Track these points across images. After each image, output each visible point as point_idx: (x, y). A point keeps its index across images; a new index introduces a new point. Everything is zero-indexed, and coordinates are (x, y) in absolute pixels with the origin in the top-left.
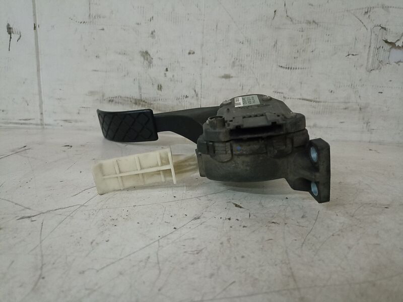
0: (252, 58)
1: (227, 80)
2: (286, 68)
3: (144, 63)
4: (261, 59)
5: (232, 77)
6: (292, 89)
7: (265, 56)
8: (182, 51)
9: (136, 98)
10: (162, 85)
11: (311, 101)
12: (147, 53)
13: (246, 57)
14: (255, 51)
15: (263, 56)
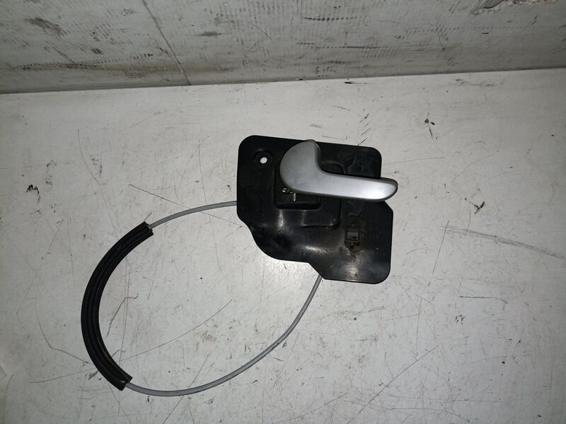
0: (250, 13)
1: (214, 37)
2: (319, 19)
3: (45, 31)
4: (269, 13)
5: (220, 34)
6: (330, 39)
7: (276, 8)
8: (109, 12)
9: (64, 62)
10: (100, 49)
11: (363, 48)
12: (41, 20)
13: (238, 11)
14: (256, 4)
15: (271, 9)
